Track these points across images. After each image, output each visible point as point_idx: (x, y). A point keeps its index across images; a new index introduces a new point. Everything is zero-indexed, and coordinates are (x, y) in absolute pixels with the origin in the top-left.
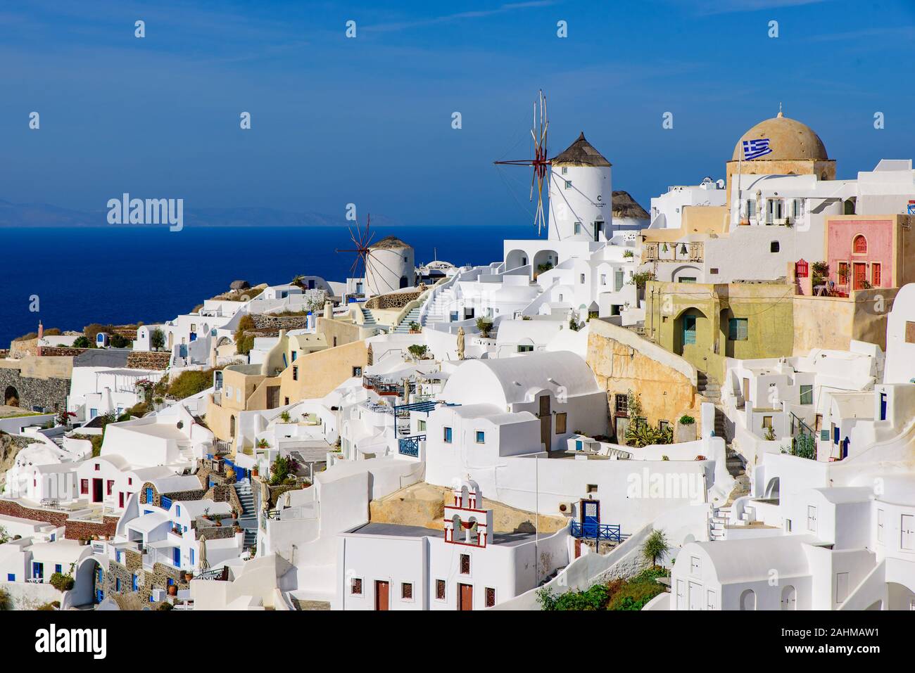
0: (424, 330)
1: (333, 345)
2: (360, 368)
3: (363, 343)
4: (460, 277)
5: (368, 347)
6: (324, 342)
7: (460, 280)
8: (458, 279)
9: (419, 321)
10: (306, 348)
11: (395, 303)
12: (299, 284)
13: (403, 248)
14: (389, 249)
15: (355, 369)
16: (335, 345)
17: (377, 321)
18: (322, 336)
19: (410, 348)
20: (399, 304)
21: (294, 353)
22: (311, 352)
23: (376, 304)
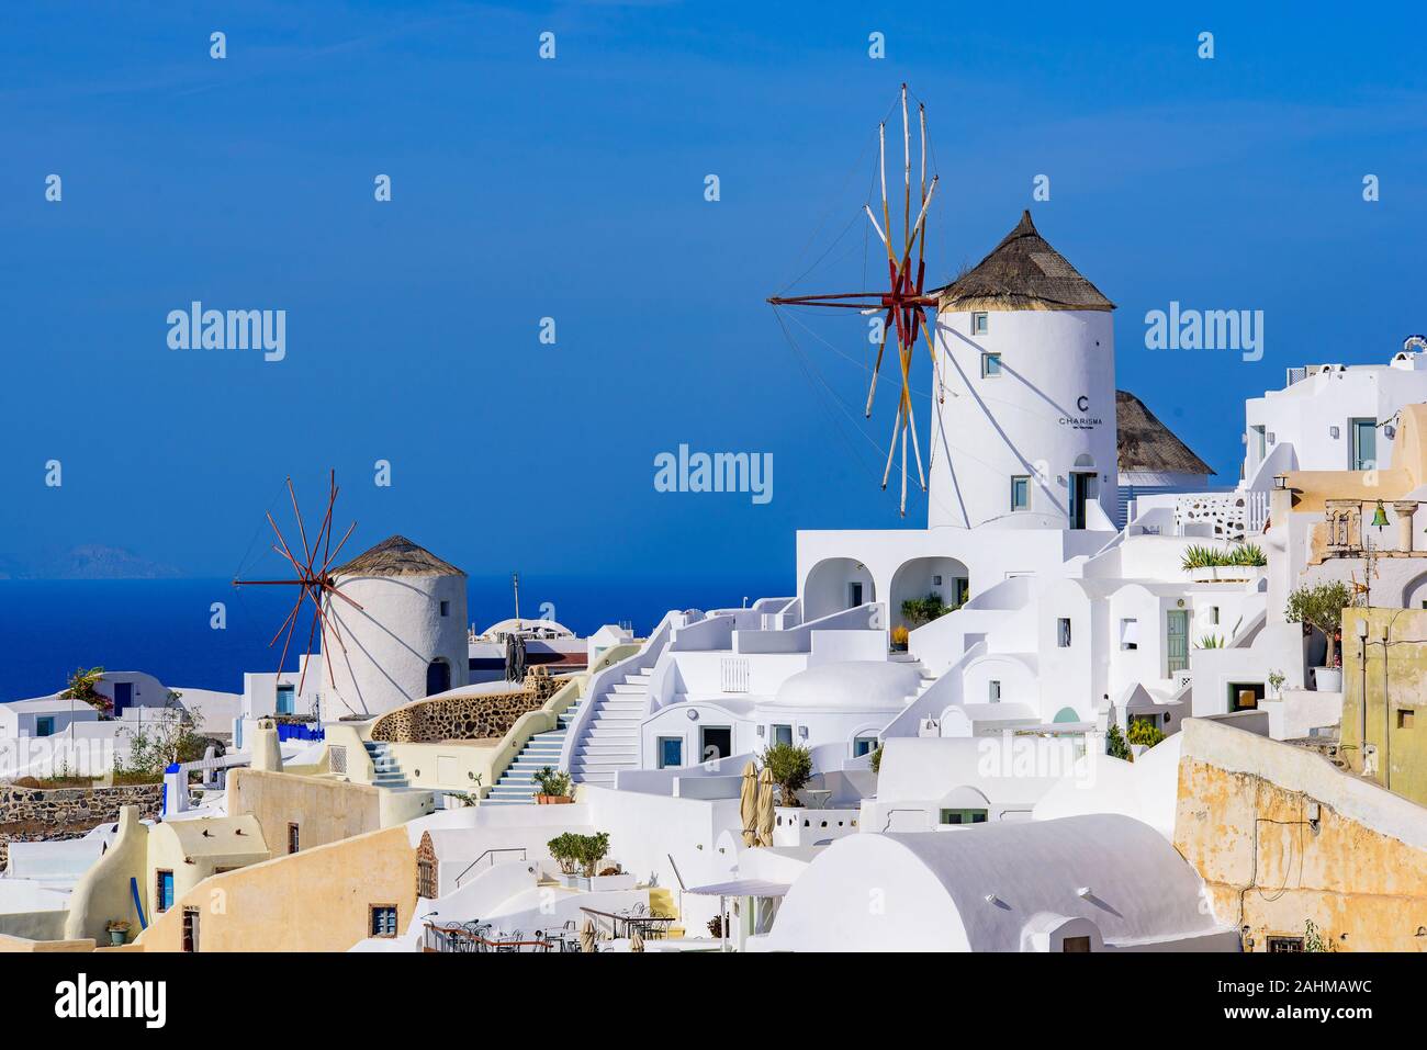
0: (583, 792)
1: (286, 848)
2: (392, 910)
3: (400, 834)
4: (673, 639)
5: (416, 843)
6: (255, 843)
7: (676, 648)
8: (667, 646)
9: (562, 766)
10: (205, 860)
11: (458, 726)
12: (89, 694)
13: (435, 574)
14: (395, 578)
15: (376, 912)
16: (293, 849)
17: (410, 776)
18: (249, 823)
19: (554, 844)
20: (470, 727)
21: (164, 876)
22: (219, 871)
23: (402, 731)
